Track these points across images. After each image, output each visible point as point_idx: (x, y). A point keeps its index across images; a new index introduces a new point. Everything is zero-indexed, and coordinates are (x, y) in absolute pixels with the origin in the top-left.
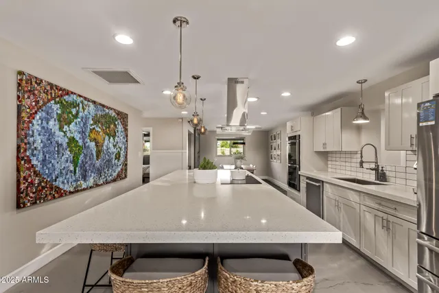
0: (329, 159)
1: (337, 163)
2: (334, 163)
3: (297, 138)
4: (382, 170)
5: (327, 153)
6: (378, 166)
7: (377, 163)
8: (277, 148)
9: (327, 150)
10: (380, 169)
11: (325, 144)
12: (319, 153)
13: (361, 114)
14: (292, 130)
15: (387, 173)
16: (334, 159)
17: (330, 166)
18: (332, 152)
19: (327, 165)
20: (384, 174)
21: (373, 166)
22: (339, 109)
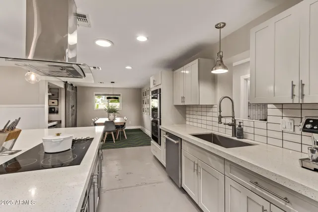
0: (187, 112)
1: (194, 117)
2: (191, 116)
3: (158, 92)
4: (240, 126)
5: (185, 106)
6: (235, 120)
7: (233, 117)
8: (147, 102)
9: (186, 103)
10: (237, 123)
11: (183, 98)
12: (177, 107)
13: (219, 62)
14: (154, 84)
15: (245, 129)
16: (191, 113)
17: (187, 119)
18: (189, 106)
19: (185, 118)
20: (242, 130)
21: (230, 121)
22: (197, 60)
